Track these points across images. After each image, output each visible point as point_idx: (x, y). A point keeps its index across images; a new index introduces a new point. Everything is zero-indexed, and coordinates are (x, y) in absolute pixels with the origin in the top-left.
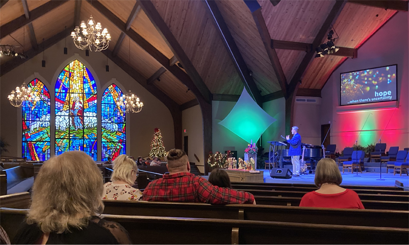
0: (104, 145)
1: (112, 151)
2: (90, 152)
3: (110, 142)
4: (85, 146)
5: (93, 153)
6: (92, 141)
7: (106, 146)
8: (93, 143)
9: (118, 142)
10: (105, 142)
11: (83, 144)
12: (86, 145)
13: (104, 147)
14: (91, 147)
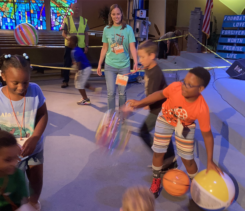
0: (53, 10)
1: (62, 18)
2: (39, 18)
3: (60, 7)
4: (32, 12)
5: (41, 20)
6: (40, 5)
7: (55, 11)
8: (40, 8)
9: (68, 7)
10: (54, 7)
11: (30, 9)
12: (33, 10)
13: (54, 13)
14: (39, 13)
